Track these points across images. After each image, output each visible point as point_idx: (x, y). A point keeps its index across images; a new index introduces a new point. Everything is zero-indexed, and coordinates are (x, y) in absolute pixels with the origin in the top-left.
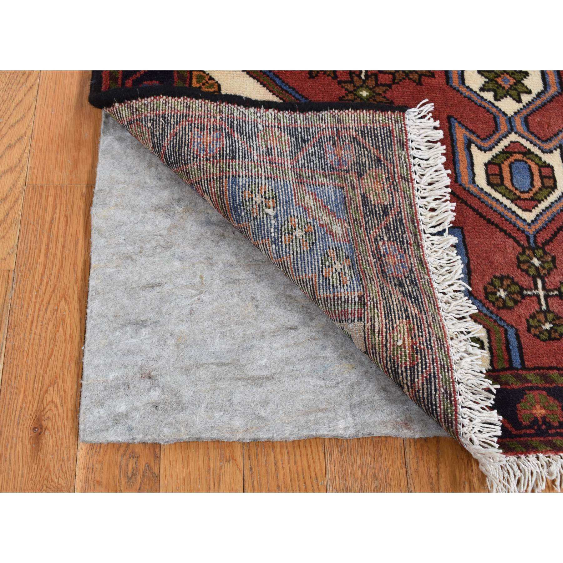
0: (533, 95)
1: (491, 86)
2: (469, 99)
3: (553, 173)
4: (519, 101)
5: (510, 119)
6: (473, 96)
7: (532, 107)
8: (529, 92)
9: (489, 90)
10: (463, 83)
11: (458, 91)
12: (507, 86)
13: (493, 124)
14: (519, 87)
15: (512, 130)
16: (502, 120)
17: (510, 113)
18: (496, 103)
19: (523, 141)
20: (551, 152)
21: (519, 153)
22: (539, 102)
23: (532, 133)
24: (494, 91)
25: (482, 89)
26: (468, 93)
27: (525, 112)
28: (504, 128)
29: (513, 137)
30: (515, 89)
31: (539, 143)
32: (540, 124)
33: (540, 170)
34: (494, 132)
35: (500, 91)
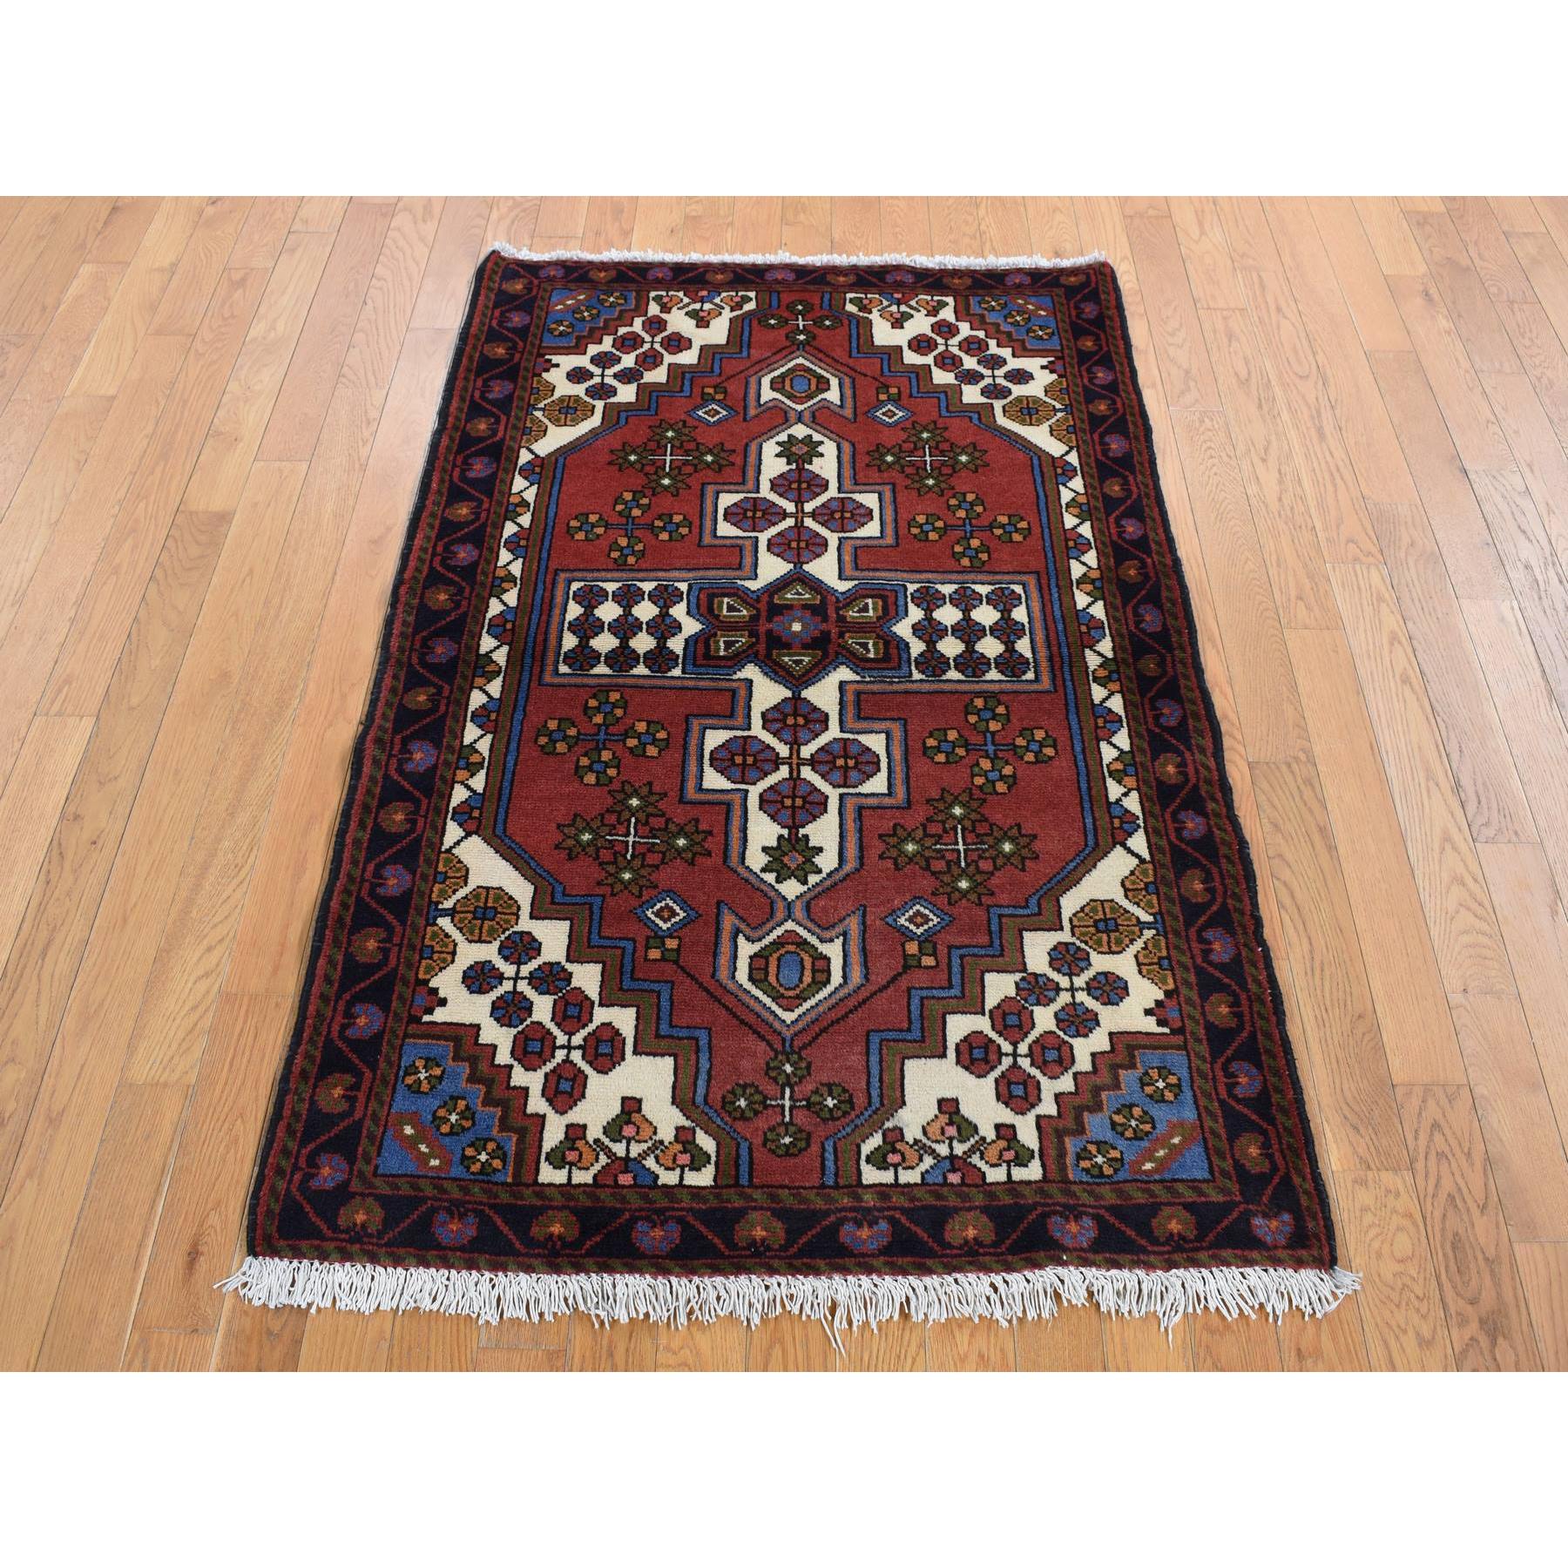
0: (824, 875)
1: (774, 866)
2: (747, 881)
3: (829, 966)
4: (805, 882)
5: (789, 903)
6: (752, 879)
7: (819, 889)
8: (820, 871)
9: (771, 871)
10: (743, 863)
11: (736, 872)
12: (793, 866)
13: (768, 910)
14: (807, 866)
15: (789, 917)
16: (780, 905)
17: (791, 897)
18: (777, 886)
19: (800, 930)
20: (831, 940)
21: (792, 944)
22: (828, 883)
23: (812, 920)
24: (777, 871)
25: (763, 870)
26: (746, 875)
27: (808, 896)
28: (780, 915)
29: (790, 925)
30: (803, 869)
31: (817, 930)
32: (825, 910)
33: (813, 963)
34: (768, 920)
35: (784, 871)
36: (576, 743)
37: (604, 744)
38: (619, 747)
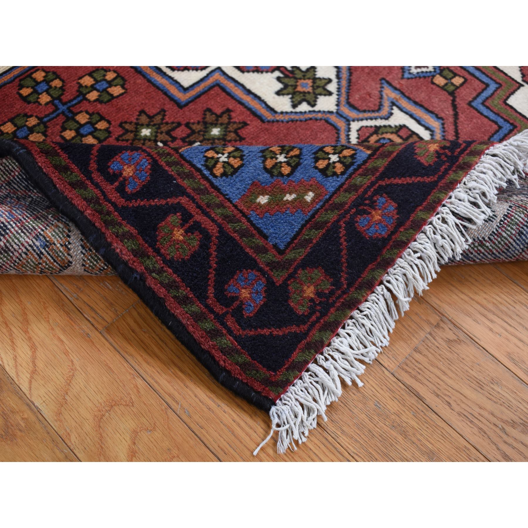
0: (335, 80)
1: (298, 98)
2: (292, 121)
3: (410, 130)
4: (330, 94)
5: (337, 113)
6: (293, 117)
7: (343, 90)
8: (330, 81)
9: (300, 103)
10: (276, 112)
11: (278, 121)
12: (310, 89)
13: (330, 127)
14: (318, 83)
15: (348, 121)
16: (333, 119)
17: (334, 108)
18: (316, 108)
19: (365, 123)
20: (391, 114)
21: (371, 135)
22: (344, 83)
23: (364, 111)
24: (304, 100)
25: (294, 106)
26: (287, 118)
27: (343, 99)
28: (341, 124)
29: (355, 126)
30: (318, 87)
31: (376, 114)
32: (362, 99)
33: (399, 136)
34: (338, 134)
35: (308, 97)
36: (46, 127)
37: (71, 112)
38: (85, 106)
